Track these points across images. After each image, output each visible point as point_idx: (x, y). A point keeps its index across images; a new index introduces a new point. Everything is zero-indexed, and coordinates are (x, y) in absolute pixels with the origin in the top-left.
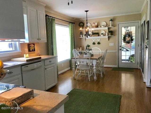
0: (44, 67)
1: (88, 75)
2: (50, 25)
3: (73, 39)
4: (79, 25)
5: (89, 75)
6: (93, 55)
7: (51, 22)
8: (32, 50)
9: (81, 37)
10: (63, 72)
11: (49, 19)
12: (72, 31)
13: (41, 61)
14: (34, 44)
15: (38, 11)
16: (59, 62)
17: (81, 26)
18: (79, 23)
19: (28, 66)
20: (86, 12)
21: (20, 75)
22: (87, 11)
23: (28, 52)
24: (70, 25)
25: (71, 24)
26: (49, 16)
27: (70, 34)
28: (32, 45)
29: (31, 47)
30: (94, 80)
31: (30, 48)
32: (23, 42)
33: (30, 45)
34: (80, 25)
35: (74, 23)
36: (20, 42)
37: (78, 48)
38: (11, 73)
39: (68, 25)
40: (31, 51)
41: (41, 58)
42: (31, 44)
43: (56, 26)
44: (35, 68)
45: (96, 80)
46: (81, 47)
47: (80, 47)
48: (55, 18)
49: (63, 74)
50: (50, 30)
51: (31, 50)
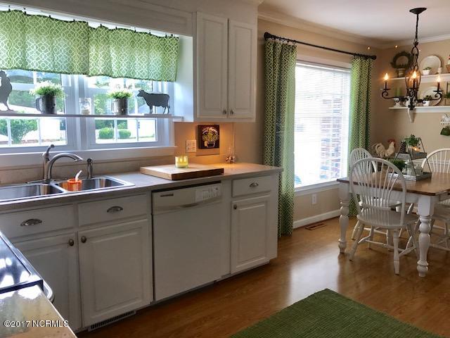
0: (231, 203)
1: (392, 247)
2: (277, 68)
3: (363, 113)
4: (392, 63)
5: (396, 249)
6: (430, 177)
7: (281, 56)
8: (210, 145)
9: (398, 106)
10: (314, 222)
11: (274, 48)
12: (360, 85)
13: (219, 182)
14: (217, 127)
15: (231, 21)
16: (297, 188)
17: (400, 67)
18: (393, 56)
19: (172, 195)
20: (416, 15)
21: (146, 220)
22: (418, 11)
23: (195, 150)
24: (355, 65)
25: (359, 60)
26: (275, 37)
27: (355, 96)
28: (211, 129)
29: (206, 133)
30: (417, 272)
31: (205, 137)
32: (180, 120)
33: (205, 131)
34: (398, 62)
35: (374, 58)
36: (174, 120)
37: (382, 146)
38: (117, 210)
39: (350, 66)
40: (206, 148)
41: (222, 171)
42: (207, 126)
43: (297, 68)
44: (196, 201)
45: (422, 273)
46: (394, 141)
47: (389, 142)
48: (296, 44)
49: (310, 227)
50: (276, 82)
51: (206, 145)
